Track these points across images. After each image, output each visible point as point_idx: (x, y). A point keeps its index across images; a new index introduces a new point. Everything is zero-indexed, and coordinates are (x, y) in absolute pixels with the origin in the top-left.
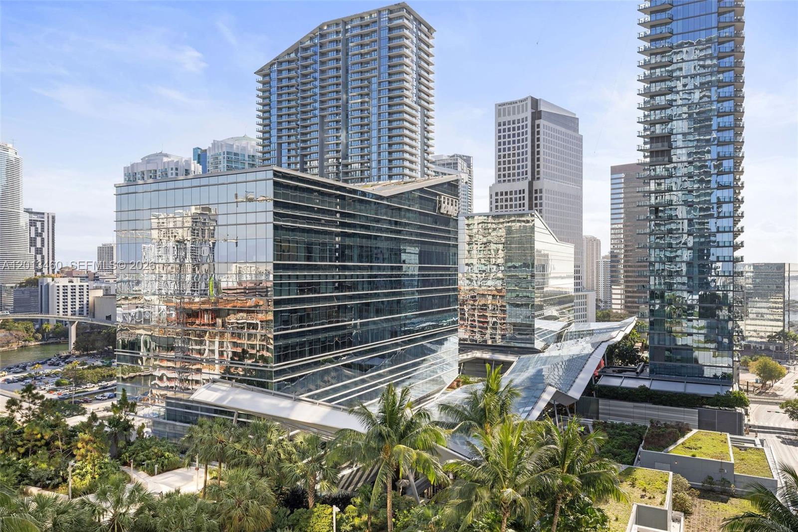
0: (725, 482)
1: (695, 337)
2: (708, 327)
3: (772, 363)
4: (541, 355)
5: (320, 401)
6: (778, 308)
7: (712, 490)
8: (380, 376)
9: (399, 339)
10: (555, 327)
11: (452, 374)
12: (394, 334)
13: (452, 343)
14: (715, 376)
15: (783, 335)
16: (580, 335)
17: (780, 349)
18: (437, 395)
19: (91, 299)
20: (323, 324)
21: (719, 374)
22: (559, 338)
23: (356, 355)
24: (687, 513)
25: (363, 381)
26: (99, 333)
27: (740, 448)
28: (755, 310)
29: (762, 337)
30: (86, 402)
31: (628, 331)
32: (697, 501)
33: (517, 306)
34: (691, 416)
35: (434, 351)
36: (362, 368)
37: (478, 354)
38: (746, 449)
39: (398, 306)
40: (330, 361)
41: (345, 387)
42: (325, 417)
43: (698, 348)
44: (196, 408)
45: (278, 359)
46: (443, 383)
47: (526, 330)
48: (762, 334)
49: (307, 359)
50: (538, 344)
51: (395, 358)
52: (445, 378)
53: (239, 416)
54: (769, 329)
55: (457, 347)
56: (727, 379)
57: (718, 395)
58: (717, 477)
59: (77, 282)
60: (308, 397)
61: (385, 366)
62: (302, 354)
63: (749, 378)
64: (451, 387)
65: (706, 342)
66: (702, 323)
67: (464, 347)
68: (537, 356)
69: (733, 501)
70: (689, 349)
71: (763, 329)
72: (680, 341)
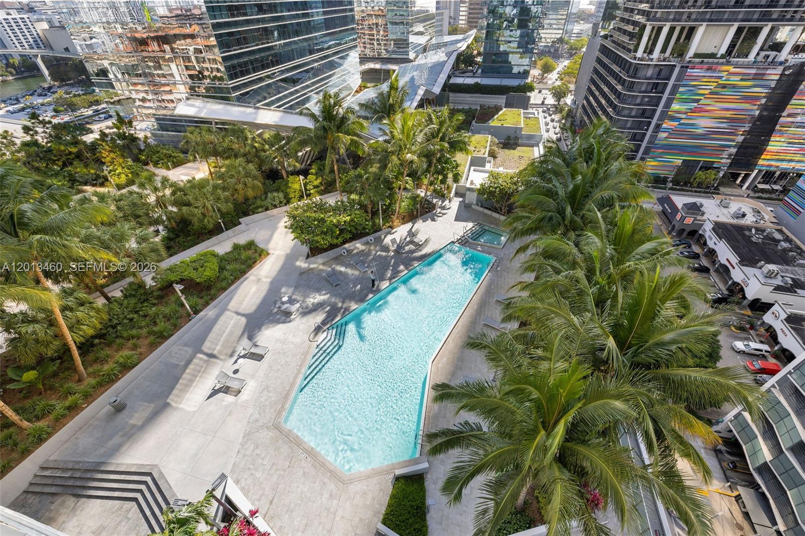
0: (517, 138)
1: (512, 45)
2: (521, 36)
3: (550, 60)
4: (414, 63)
5: (272, 108)
6: (562, 19)
7: (508, 144)
8: (308, 86)
9: (315, 56)
10: (422, 40)
11: (356, 81)
12: (311, 52)
13: (354, 57)
14: (519, 73)
15: (561, 40)
16: (438, 46)
17: (557, 50)
18: (348, 98)
19: (39, 32)
20: (257, 45)
21: (522, 71)
22: (425, 50)
23: (288, 70)
24: (495, 157)
25: (297, 91)
26: (66, 64)
27: (527, 118)
28: (548, 21)
29: (548, 43)
30: (88, 123)
31: (470, 42)
32: (500, 151)
33: (396, 24)
34: (501, 100)
35: (341, 65)
36: (294, 81)
37: (371, 65)
38: (529, 118)
39: (309, 27)
40: (269, 77)
41: (285, 97)
42: (281, 118)
43: (513, 53)
44: (181, 121)
45: (231, 77)
46: (351, 88)
47: (402, 44)
48: (548, 40)
49: (253, 76)
50: (412, 55)
51: (316, 72)
52: (352, 85)
53: (216, 123)
54: (553, 36)
55: (358, 60)
56: (526, 74)
57: (519, 85)
58: (512, 136)
59: (15, 14)
60: (262, 105)
61: (310, 79)
62: (248, 73)
63: (535, 72)
64: (357, 92)
65: (518, 48)
66: (519, 32)
67: (363, 59)
68: (411, 64)
69: (519, 148)
70: (506, 54)
71: (550, 36)
72: (502, 48)
